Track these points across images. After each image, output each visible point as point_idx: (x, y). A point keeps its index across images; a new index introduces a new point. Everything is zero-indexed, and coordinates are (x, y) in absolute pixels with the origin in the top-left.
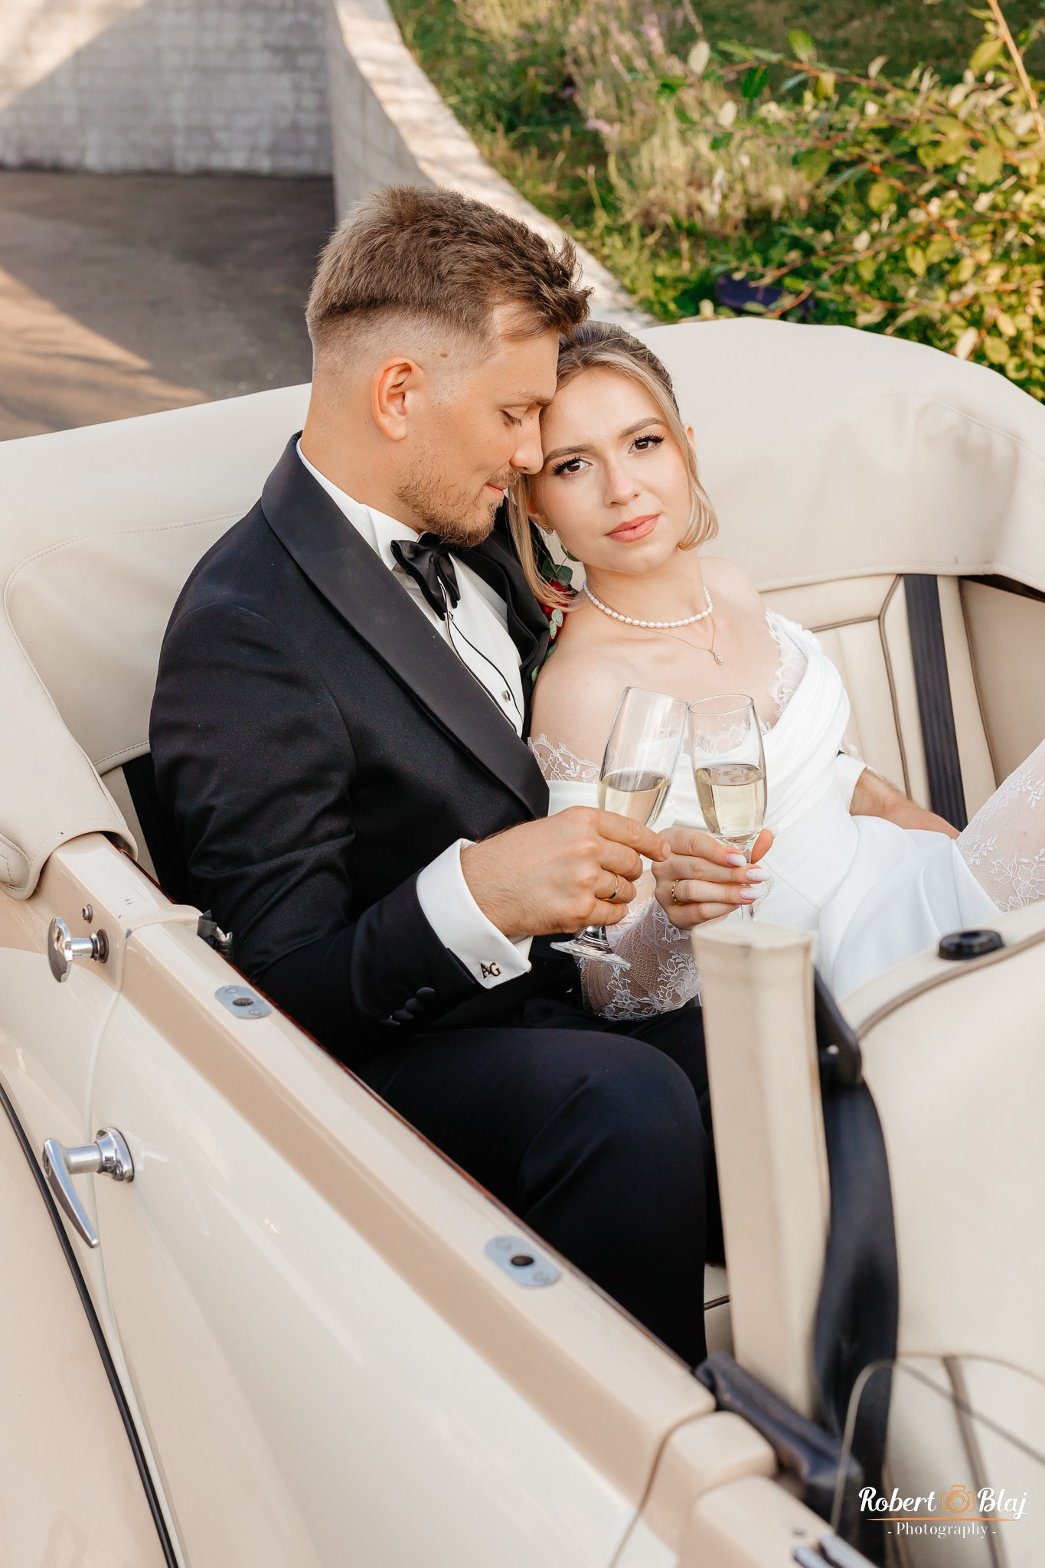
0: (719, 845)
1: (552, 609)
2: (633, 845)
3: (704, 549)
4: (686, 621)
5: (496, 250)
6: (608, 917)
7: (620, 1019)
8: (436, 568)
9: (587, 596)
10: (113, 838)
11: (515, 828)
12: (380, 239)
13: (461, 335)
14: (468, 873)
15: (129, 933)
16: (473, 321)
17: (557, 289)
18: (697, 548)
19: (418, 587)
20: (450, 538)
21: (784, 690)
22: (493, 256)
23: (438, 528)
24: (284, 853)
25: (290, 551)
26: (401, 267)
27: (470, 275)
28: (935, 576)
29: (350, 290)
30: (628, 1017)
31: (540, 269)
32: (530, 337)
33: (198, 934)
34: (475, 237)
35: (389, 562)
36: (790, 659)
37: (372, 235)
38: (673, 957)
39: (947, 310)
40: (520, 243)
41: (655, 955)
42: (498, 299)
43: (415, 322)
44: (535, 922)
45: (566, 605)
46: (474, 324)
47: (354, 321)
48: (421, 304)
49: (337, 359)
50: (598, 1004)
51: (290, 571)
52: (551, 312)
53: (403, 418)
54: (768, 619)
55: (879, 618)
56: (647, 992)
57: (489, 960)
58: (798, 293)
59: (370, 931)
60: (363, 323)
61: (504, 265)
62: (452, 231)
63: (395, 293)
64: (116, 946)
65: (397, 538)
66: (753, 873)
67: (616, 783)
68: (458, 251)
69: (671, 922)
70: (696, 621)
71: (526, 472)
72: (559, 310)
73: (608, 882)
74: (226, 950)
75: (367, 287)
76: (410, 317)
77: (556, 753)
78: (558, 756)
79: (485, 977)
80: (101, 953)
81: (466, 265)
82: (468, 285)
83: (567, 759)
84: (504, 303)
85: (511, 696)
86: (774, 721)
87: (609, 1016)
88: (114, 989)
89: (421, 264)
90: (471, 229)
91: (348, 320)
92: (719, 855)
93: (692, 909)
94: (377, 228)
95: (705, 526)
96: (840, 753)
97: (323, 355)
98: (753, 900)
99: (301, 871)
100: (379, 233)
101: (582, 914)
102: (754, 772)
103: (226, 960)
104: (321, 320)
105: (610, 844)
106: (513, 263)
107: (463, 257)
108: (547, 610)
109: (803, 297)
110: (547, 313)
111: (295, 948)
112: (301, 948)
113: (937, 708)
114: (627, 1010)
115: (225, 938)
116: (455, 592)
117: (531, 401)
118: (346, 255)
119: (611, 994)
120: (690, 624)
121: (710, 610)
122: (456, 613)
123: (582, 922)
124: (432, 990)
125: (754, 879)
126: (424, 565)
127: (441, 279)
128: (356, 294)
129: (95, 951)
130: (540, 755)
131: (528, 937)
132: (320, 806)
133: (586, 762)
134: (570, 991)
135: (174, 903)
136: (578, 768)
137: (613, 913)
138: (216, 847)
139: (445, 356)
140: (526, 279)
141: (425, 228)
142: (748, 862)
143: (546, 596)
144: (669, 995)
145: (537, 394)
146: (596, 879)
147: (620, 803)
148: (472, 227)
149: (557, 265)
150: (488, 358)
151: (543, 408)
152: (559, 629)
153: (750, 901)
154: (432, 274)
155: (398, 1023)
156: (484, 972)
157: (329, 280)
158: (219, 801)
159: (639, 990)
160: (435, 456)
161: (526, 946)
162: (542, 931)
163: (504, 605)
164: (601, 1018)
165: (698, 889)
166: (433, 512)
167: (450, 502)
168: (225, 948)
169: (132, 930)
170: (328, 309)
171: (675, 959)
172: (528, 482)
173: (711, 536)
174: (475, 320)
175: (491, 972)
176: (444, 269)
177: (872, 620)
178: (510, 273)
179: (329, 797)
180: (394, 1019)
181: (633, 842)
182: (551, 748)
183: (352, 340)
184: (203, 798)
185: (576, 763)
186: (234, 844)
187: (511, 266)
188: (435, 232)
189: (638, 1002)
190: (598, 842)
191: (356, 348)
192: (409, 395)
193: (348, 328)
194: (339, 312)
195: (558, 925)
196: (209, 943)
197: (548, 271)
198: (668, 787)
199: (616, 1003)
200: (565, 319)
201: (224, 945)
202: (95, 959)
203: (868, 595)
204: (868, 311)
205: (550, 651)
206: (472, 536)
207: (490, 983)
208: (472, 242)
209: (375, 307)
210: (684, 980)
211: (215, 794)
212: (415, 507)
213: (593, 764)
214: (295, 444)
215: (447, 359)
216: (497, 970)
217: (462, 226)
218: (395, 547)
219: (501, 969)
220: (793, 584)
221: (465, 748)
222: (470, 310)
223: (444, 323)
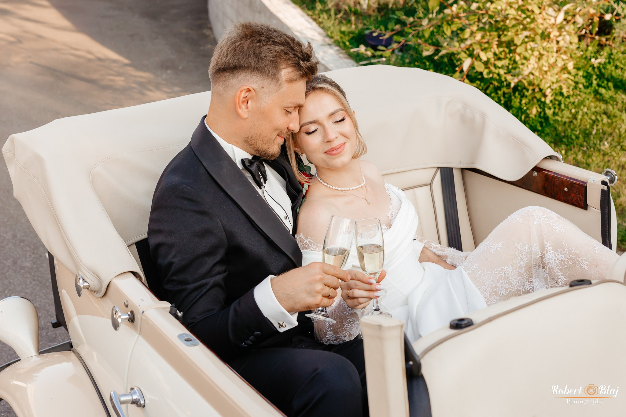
0: (366, 276)
1: (304, 184)
2: (336, 276)
3: (362, 158)
4: (356, 187)
5: (283, 48)
6: (327, 304)
7: (329, 344)
8: (258, 168)
9: (317, 178)
10: (134, 273)
11: (291, 271)
12: (238, 44)
13: (269, 80)
14: (274, 288)
15: (143, 312)
16: (274, 75)
17: (306, 63)
18: (359, 158)
19: (251, 176)
20: (264, 156)
21: (393, 214)
22: (282, 50)
23: (260, 153)
24: (201, 280)
25: (202, 162)
26: (246, 54)
27: (273, 57)
28: (452, 168)
29: (226, 63)
30: (332, 343)
31: (299, 55)
32: (296, 81)
33: (170, 313)
34: (275, 43)
35: (240, 166)
36: (395, 201)
37: (235, 42)
38: (349, 319)
39: (459, 50)
40: (292, 45)
41: (342, 319)
42: (283, 67)
43: (251, 75)
44: (300, 306)
45: (309, 183)
46: (274, 77)
47: (227, 74)
48: (254, 68)
49: (221, 89)
50: (320, 337)
51: (203, 171)
52: (304, 72)
53: (247, 110)
54: (385, 186)
55: (430, 185)
56: (339, 333)
57: (281, 321)
58: (399, 43)
59: (235, 310)
60: (231, 75)
61: (286, 54)
62: (266, 41)
63: (244, 64)
64: (137, 317)
65: (243, 158)
66: (378, 287)
67: (328, 252)
68: (268, 48)
69: (348, 306)
70: (359, 187)
71: (293, 132)
72: (307, 70)
73: (327, 290)
74: (180, 319)
75: (233, 62)
76: (250, 74)
77: (307, 241)
78: (307, 242)
79: (280, 328)
80: (132, 319)
81: (272, 54)
82: (272, 61)
83: (311, 243)
84: (286, 68)
85: (287, 218)
86: (390, 226)
87: (324, 343)
88: (137, 333)
89: (254, 53)
90: (273, 40)
91: (225, 74)
92: (365, 280)
93: (355, 300)
94: (237, 39)
95: (362, 150)
96: (414, 239)
97: (215, 87)
98: (378, 297)
99: (208, 287)
100: (238, 41)
101: (318, 303)
102: (379, 248)
103: (180, 322)
104: (215, 73)
105: (328, 276)
106: (289, 53)
107: (270, 50)
108: (302, 184)
109: (401, 44)
110: (303, 72)
111: (205, 317)
112: (208, 317)
113: (453, 220)
114: (332, 340)
115: (180, 314)
116: (265, 178)
117: (296, 106)
118: (225, 49)
119: (325, 334)
120: (357, 188)
121: (364, 183)
122: (266, 186)
123: (318, 306)
124: (260, 333)
125: (379, 289)
126: (254, 168)
127: (262, 59)
128: (229, 64)
129: (129, 318)
130: (300, 241)
131: (296, 312)
132: (215, 261)
133: (318, 245)
134: (310, 332)
135: (160, 300)
136: (315, 247)
137: (329, 302)
138: (174, 278)
139: (263, 88)
140: (294, 59)
141: (256, 40)
142: (376, 282)
143: (301, 179)
144: (347, 334)
145: (298, 103)
146: (323, 289)
147: (330, 260)
148: (274, 39)
149: (306, 53)
150: (279, 89)
151: (300, 107)
152: (307, 191)
153: (377, 297)
154: (258, 57)
155: (246, 346)
156: (279, 326)
157: (218, 58)
158: (175, 260)
159: (336, 332)
160: (259, 125)
161: (296, 316)
162: (303, 310)
163: (285, 182)
164: (322, 343)
165: (357, 293)
166: (258, 147)
167: (264, 143)
168: (179, 318)
169: (144, 311)
170: (218, 70)
171: (349, 320)
172: (294, 136)
173: (364, 153)
174: (275, 75)
175: (282, 326)
176: (263, 55)
177: (428, 185)
178: (288, 57)
179: (218, 257)
180: (245, 344)
181: (336, 274)
182: (305, 239)
183: (227, 82)
184: (169, 259)
185: (314, 245)
186: (181, 277)
187: (289, 54)
188: (259, 41)
189: (336, 337)
190: (323, 275)
191: (229, 85)
192: (249, 102)
193: (225, 77)
194: (222, 71)
195: (309, 307)
196: (174, 316)
197: (302, 56)
198: (349, 254)
199: (327, 337)
200: (309, 74)
201: (179, 317)
202: (130, 322)
203: (426, 176)
204: (428, 50)
205: (304, 200)
206: (272, 156)
207: (282, 330)
208: (273, 45)
209: (236, 69)
210: (353, 329)
211: (174, 257)
212: (251, 145)
213: (320, 245)
214: (204, 120)
215: (263, 89)
216: (285, 325)
217: (270, 39)
218: (243, 161)
219: (286, 325)
220: (397, 171)
221: (270, 238)
222: (273, 71)
223: (263, 76)
